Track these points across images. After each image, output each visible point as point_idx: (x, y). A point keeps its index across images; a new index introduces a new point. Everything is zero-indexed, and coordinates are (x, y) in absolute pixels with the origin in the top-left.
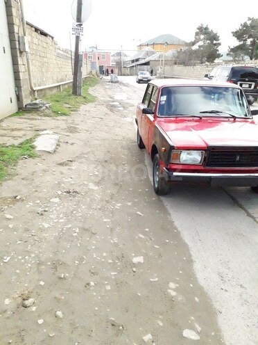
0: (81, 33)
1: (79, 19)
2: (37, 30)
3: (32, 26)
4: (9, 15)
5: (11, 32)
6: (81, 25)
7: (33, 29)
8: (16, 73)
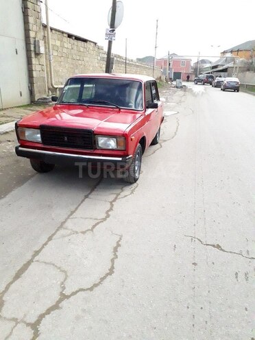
0: (113, 38)
1: (112, 25)
2: (70, 36)
3: (63, 33)
4: (26, 22)
5: (27, 37)
6: (114, 30)
7: (66, 35)
8: (30, 71)
